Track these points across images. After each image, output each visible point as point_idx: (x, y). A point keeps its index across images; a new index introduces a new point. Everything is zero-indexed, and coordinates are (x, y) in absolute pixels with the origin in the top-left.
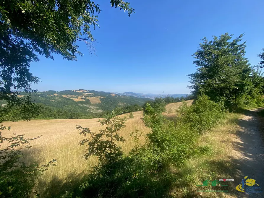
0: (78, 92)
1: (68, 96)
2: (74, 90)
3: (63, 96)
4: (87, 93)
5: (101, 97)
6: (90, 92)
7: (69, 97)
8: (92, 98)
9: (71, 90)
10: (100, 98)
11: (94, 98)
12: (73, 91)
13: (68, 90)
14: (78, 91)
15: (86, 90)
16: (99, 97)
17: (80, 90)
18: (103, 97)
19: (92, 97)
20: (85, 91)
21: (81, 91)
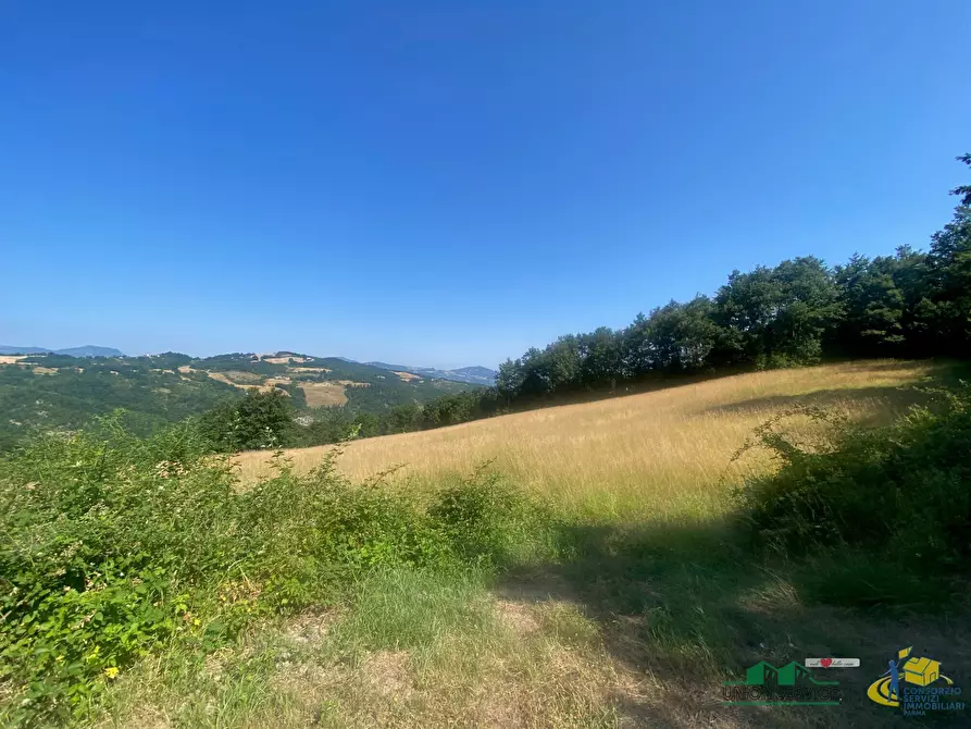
0: (274, 361)
1: (228, 378)
2: (259, 355)
3: (211, 375)
4: (304, 365)
5: (353, 384)
6: (319, 362)
7: (232, 380)
8: (317, 385)
9: (249, 355)
10: (348, 386)
11: (326, 384)
12: (255, 358)
13: (236, 355)
14: (271, 357)
15: (304, 357)
16: (346, 382)
17: (279, 355)
18: (358, 384)
19: (320, 380)
20: (300, 360)
21: (284, 360)
